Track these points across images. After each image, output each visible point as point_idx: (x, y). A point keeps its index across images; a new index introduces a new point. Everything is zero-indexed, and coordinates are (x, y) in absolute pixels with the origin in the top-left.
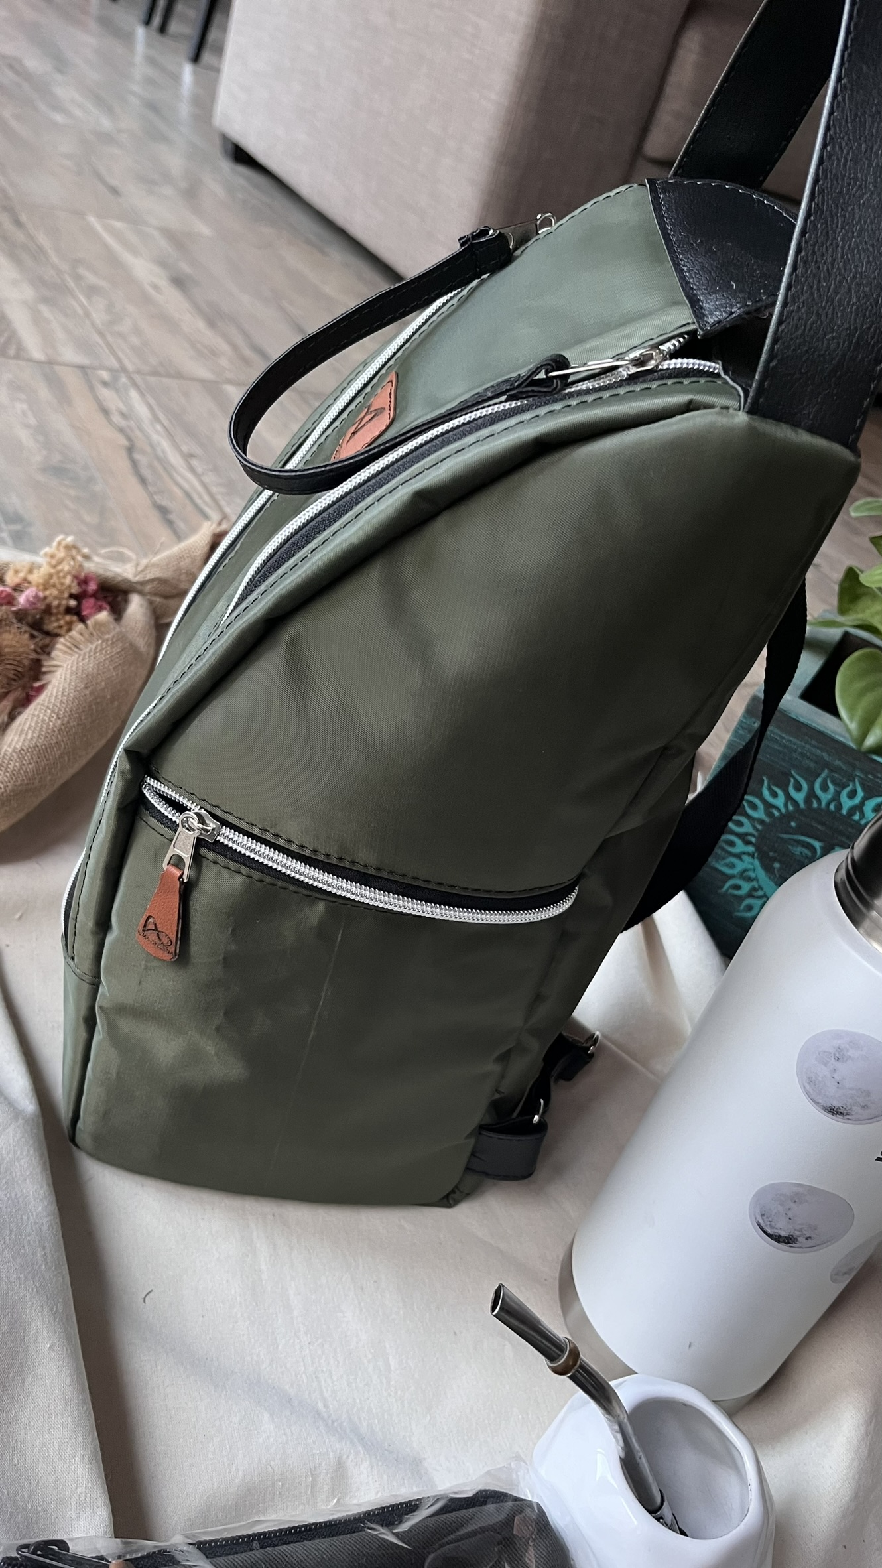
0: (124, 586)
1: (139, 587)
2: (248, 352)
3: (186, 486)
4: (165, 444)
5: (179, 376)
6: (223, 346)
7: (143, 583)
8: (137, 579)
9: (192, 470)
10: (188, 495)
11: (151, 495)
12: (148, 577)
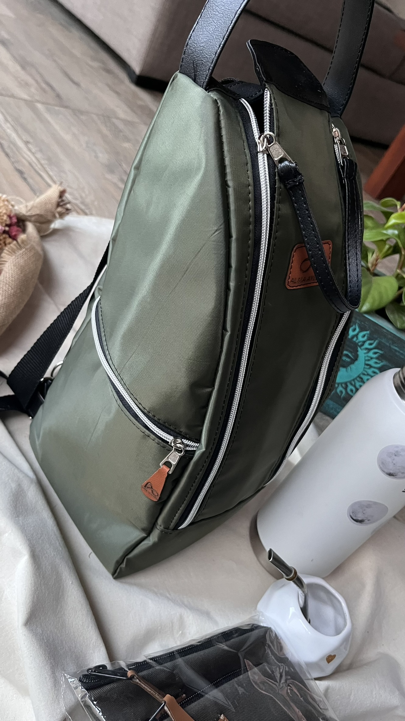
0: (23, 218)
1: (29, 218)
2: (44, 86)
3: (29, 159)
4: (14, 135)
5: (12, 96)
6: (30, 80)
7: (31, 216)
8: (28, 214)
9: (30, 150)
10: (30, 164)
11: (13, 163)
12: (34, 214)
